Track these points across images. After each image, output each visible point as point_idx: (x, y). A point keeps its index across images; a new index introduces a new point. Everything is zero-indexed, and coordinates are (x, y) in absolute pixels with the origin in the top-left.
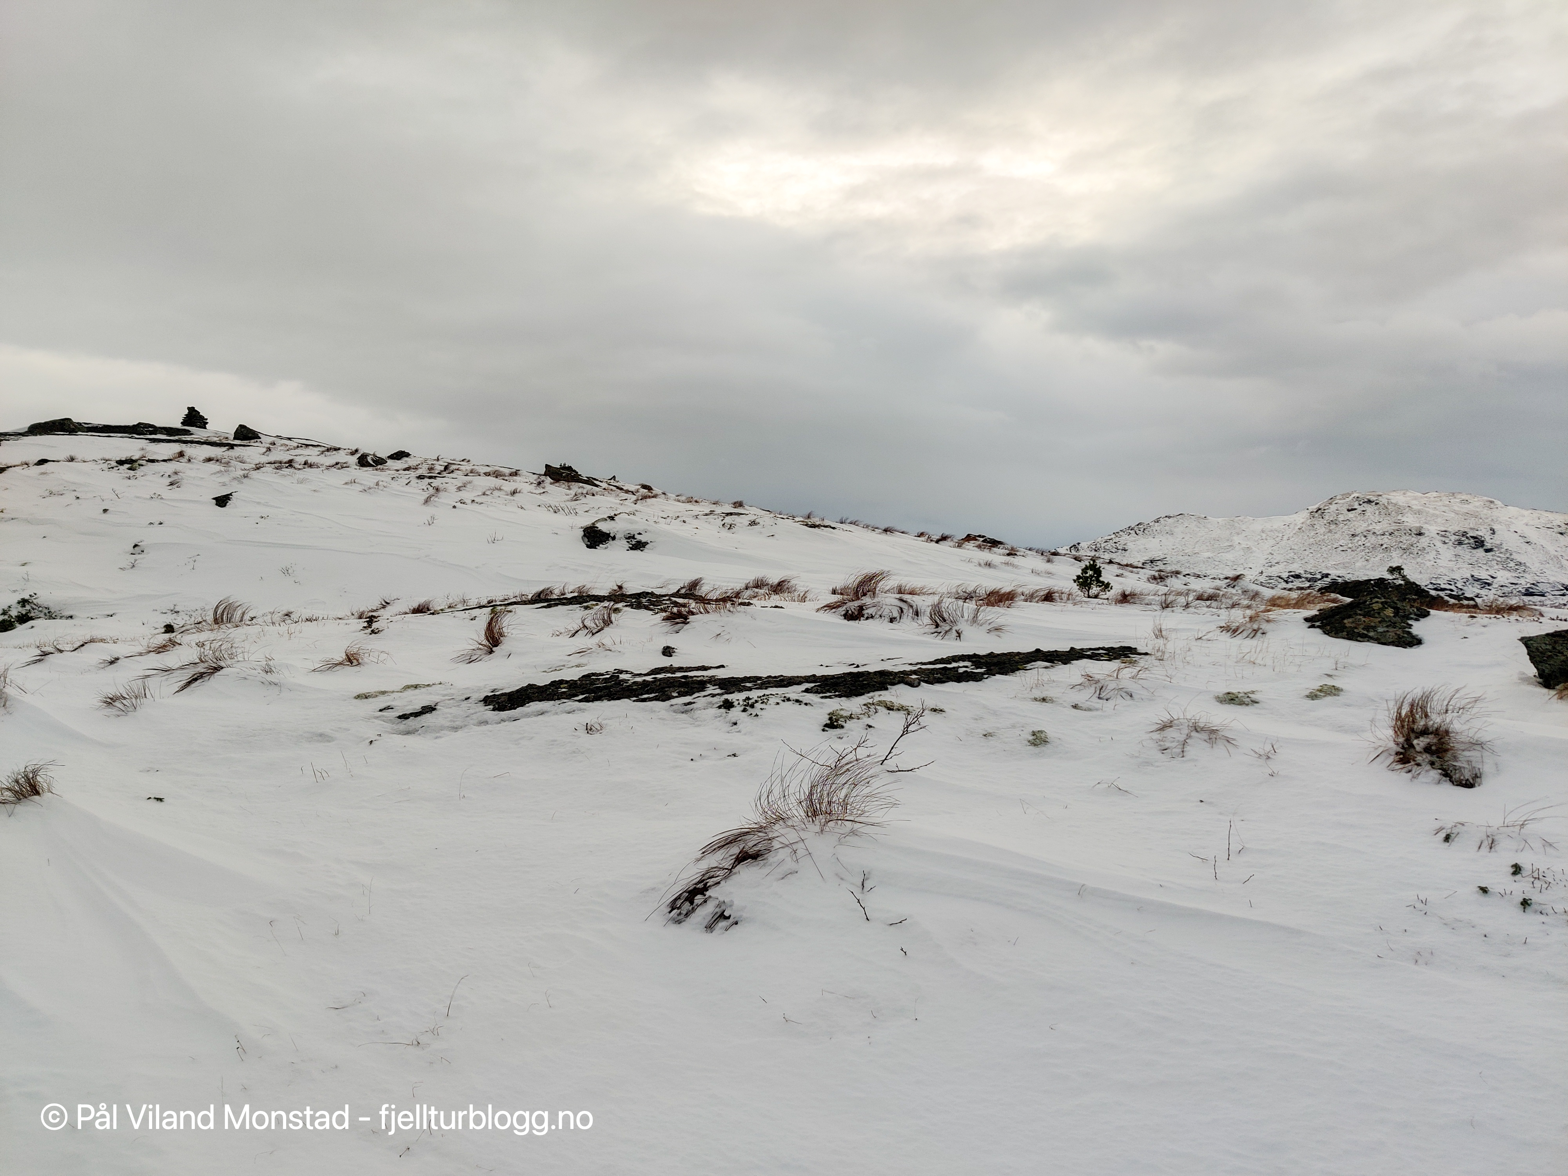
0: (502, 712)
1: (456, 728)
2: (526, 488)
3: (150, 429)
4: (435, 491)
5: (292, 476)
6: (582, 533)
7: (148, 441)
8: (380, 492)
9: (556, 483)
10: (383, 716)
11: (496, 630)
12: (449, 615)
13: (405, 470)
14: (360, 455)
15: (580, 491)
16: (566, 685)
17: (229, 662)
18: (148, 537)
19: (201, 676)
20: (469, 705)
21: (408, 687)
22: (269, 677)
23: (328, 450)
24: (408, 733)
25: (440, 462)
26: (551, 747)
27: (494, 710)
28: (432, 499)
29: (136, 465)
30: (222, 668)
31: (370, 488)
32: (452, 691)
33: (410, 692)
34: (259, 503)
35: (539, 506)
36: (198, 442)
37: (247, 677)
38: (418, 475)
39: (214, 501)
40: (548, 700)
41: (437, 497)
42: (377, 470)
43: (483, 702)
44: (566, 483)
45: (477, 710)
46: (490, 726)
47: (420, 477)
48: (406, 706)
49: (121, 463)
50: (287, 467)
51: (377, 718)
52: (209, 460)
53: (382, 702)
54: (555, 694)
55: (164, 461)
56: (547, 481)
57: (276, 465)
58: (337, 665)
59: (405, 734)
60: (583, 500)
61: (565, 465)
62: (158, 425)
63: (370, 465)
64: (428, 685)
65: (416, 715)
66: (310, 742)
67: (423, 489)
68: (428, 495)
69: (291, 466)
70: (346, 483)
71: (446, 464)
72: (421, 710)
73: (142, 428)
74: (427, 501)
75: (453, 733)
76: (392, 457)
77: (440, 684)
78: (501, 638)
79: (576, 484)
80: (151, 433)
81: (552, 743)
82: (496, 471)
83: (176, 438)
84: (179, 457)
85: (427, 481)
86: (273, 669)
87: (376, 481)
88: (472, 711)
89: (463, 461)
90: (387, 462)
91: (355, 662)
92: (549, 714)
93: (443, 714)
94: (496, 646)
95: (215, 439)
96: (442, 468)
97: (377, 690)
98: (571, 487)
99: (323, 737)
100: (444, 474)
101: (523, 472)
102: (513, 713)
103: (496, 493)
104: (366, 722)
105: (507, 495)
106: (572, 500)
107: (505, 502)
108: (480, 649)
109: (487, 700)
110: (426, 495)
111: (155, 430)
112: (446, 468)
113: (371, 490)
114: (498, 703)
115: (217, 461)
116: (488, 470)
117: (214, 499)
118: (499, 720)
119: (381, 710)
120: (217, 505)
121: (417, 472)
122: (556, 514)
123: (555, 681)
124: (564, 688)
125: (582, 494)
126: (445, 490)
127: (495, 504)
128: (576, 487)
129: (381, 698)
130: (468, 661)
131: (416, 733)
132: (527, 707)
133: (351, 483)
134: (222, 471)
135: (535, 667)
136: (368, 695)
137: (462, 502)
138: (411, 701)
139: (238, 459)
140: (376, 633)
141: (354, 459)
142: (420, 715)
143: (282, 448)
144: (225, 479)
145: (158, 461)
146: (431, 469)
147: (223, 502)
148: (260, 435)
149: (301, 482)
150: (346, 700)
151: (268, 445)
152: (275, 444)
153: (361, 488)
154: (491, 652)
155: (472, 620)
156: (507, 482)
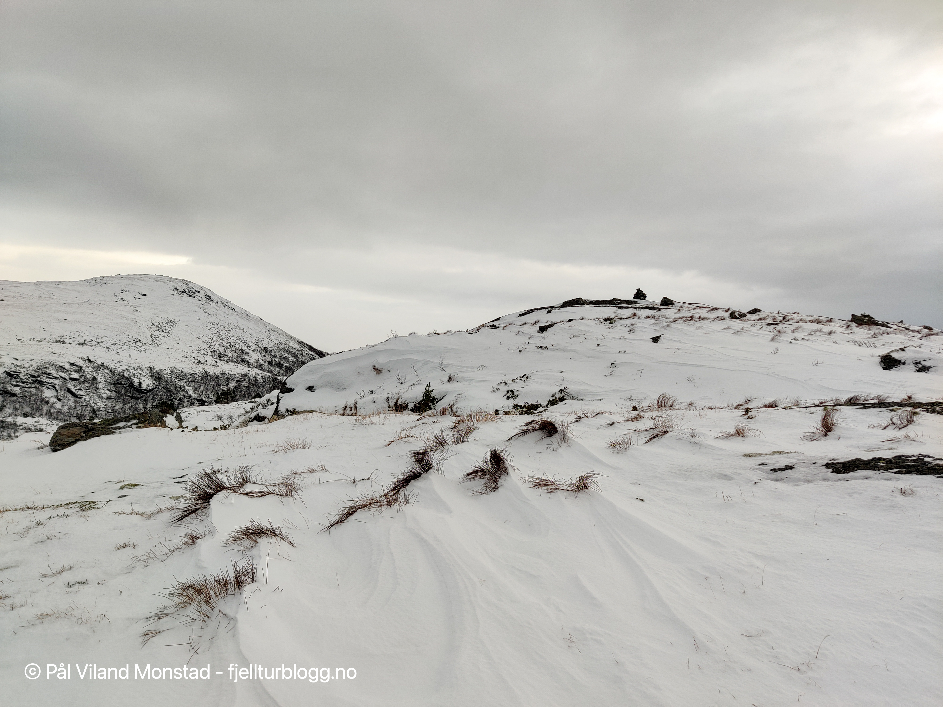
0: (838, 474)
1: (808, 481)
2: (839, 330)
3: (619, 302)
4: (778, 332)
5: (693, 325)
6: (880, 360)
7: (617, 308)
8: (744, 334)
9: (860, 326)
10: (761, 468)
11: (829, 421)
12: (796, 410)
13: (759, 320)
14: (731, 312)
15: (877, 331)
16: (884, 461)
17: (671, 429)
18: (619, 359)
19: (657, 435)
20: (815, 467)
21: (774, 453)
22: (694, 439)
23: (712, 309)
24: (777, 480)
25: (780, 315)
26: (875, 500)
27: (833, 472)
28: (776, 338)
29: (613, 321)
30: (668, 432)
31: (738, 332)
32: (803, 458)
33: (776, 456)
34: (675, 341)
35: (848, 341)
36: (642, 308)
37: (682, 438)
38: (767, 323)
39: (652, 340)
40: (871, 469)
41: (779, 336)
42: (742, 320)
43: (825, 467)
44: (867, 326)
45: (822, 471)
46: (831, 482)
47: (769, 324)
48: (775, 464)
49: (606, 320)
50: (690, 320)
51: (758, 469)
52: (648, 317)
53: (760, 460)
54: (876, 467)
55: (626, 318)
56: (853, 325)
57: (684, 319)
58: (731, 435)
59: (775, 481)
60: (881, 338)
61: (864, 314)
62: (622, 299)
63: (737, 318)
64: (788, 453)
65: (782, 470)
66: (719, 479)
67: (770, 332)
68: (774, 335)
69: (692, 319)
70: (724, 329)
71: (784, 316)
72: (785, 467)
73: (614, 301)
74: (773, 339)
75: (807, 484)
76: (750, 312)
77: (795, 452)
78: (833, 427)
79: (875, 326)
80: (619, 304)
81: (875, 498)
82: (817, 319)
83: (631, 306)
84: (634, 316)
85: (773, 326)
86: (696, 435)
87: (741, 327)
88: (817, 471)
89: (795, 313)
90: (747, 315)
91: (741, 435)
92: (872, 479)
93: (799, 471)
94: (830, 431)
95: (651, 306)
96: (782, 318)
97: (756, 452)
98: (871, 328)
99: (726, 477)
100: (784, 322)
101: (835, 319)
102: (846, 476)
103: (818, 334)
104: (752, 471)
105: (826, 335)
106: (872, 337)
107: (825, 339)
108: (819, 433)
109: (828, 466)
110: (772, 335)
111: (621, 302)
112: (784, 318)
113: (739, 333)
114: (836, 468)
115: (653, 317)
116: (811, 318)
117: (651, 338)
118: (837, 479)
119: (759, 465)
120: (653, 342)
121: (766, 321)
122: (860, 347)
123: (875, 458)
124: (882, 463)
125: (879, 333)
126: (785, 332)
127: (817, 341)
128: (874, 329)
129: (759, 458)
130: (811, 440)
131: (783, 481)
132: (856, 473)
133: (727, 328)
134: (655, 323)
135: (859, 447)
136: (751, 455)
137: (796, 339)
138: (778, 461)
139: (663, 316)
140: (751, 418)
141: (727, 314)
142: (784, 470)
143: (686, 309)
144: (657, 328)
145: (623, 318)
146: (774, 319)
147: (656, 340)
148: (674, 302)
149: (698, 328)
150: (737, 457)
151: (679, 308)
152: (682, 307)
153: (733, 331)
154: (826, 435)
155: (811, 414)
156: (825, 326)
